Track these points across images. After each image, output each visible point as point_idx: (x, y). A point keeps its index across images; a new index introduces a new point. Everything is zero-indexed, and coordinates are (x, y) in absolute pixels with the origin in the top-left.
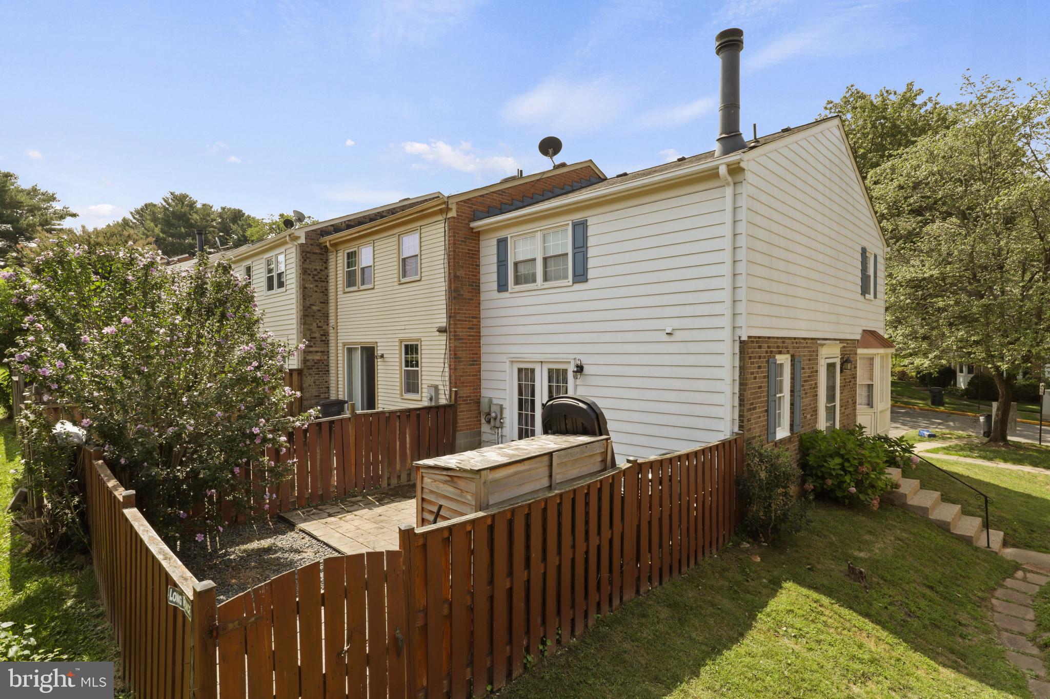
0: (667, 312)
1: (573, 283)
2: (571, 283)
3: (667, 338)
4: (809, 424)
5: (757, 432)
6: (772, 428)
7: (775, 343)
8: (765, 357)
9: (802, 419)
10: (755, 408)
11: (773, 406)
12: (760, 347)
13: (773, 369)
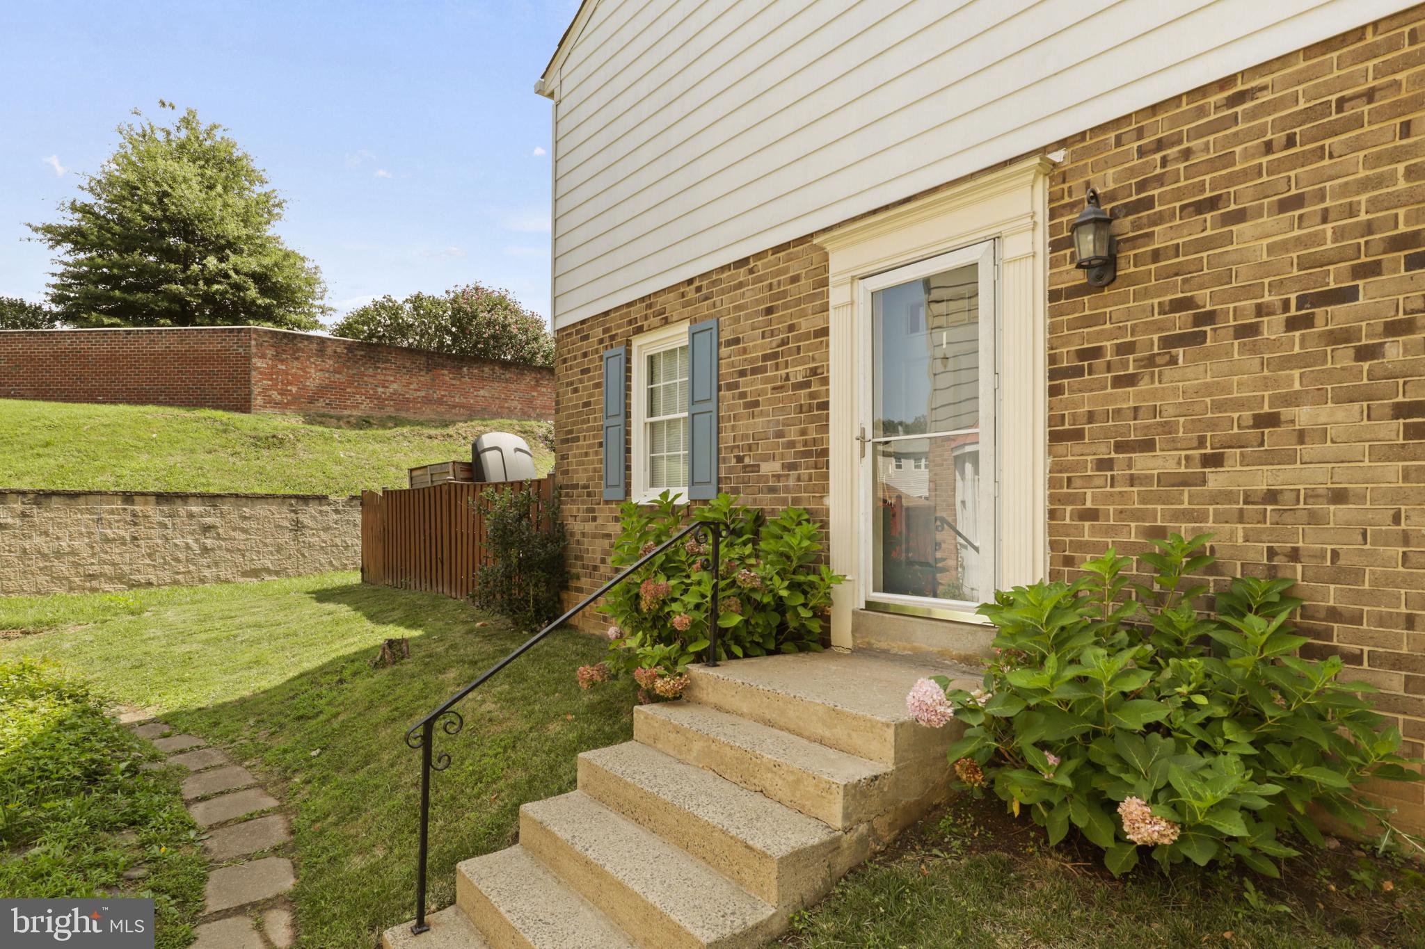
4: (772, 490)
5: (580, 478)
6: (615, 476)
7: (622, 317)
8: (597, 351)
9: (730, 470)
10: (578, 439)
11: (615, 437)
12: (586, 338)
13: (615, 367)
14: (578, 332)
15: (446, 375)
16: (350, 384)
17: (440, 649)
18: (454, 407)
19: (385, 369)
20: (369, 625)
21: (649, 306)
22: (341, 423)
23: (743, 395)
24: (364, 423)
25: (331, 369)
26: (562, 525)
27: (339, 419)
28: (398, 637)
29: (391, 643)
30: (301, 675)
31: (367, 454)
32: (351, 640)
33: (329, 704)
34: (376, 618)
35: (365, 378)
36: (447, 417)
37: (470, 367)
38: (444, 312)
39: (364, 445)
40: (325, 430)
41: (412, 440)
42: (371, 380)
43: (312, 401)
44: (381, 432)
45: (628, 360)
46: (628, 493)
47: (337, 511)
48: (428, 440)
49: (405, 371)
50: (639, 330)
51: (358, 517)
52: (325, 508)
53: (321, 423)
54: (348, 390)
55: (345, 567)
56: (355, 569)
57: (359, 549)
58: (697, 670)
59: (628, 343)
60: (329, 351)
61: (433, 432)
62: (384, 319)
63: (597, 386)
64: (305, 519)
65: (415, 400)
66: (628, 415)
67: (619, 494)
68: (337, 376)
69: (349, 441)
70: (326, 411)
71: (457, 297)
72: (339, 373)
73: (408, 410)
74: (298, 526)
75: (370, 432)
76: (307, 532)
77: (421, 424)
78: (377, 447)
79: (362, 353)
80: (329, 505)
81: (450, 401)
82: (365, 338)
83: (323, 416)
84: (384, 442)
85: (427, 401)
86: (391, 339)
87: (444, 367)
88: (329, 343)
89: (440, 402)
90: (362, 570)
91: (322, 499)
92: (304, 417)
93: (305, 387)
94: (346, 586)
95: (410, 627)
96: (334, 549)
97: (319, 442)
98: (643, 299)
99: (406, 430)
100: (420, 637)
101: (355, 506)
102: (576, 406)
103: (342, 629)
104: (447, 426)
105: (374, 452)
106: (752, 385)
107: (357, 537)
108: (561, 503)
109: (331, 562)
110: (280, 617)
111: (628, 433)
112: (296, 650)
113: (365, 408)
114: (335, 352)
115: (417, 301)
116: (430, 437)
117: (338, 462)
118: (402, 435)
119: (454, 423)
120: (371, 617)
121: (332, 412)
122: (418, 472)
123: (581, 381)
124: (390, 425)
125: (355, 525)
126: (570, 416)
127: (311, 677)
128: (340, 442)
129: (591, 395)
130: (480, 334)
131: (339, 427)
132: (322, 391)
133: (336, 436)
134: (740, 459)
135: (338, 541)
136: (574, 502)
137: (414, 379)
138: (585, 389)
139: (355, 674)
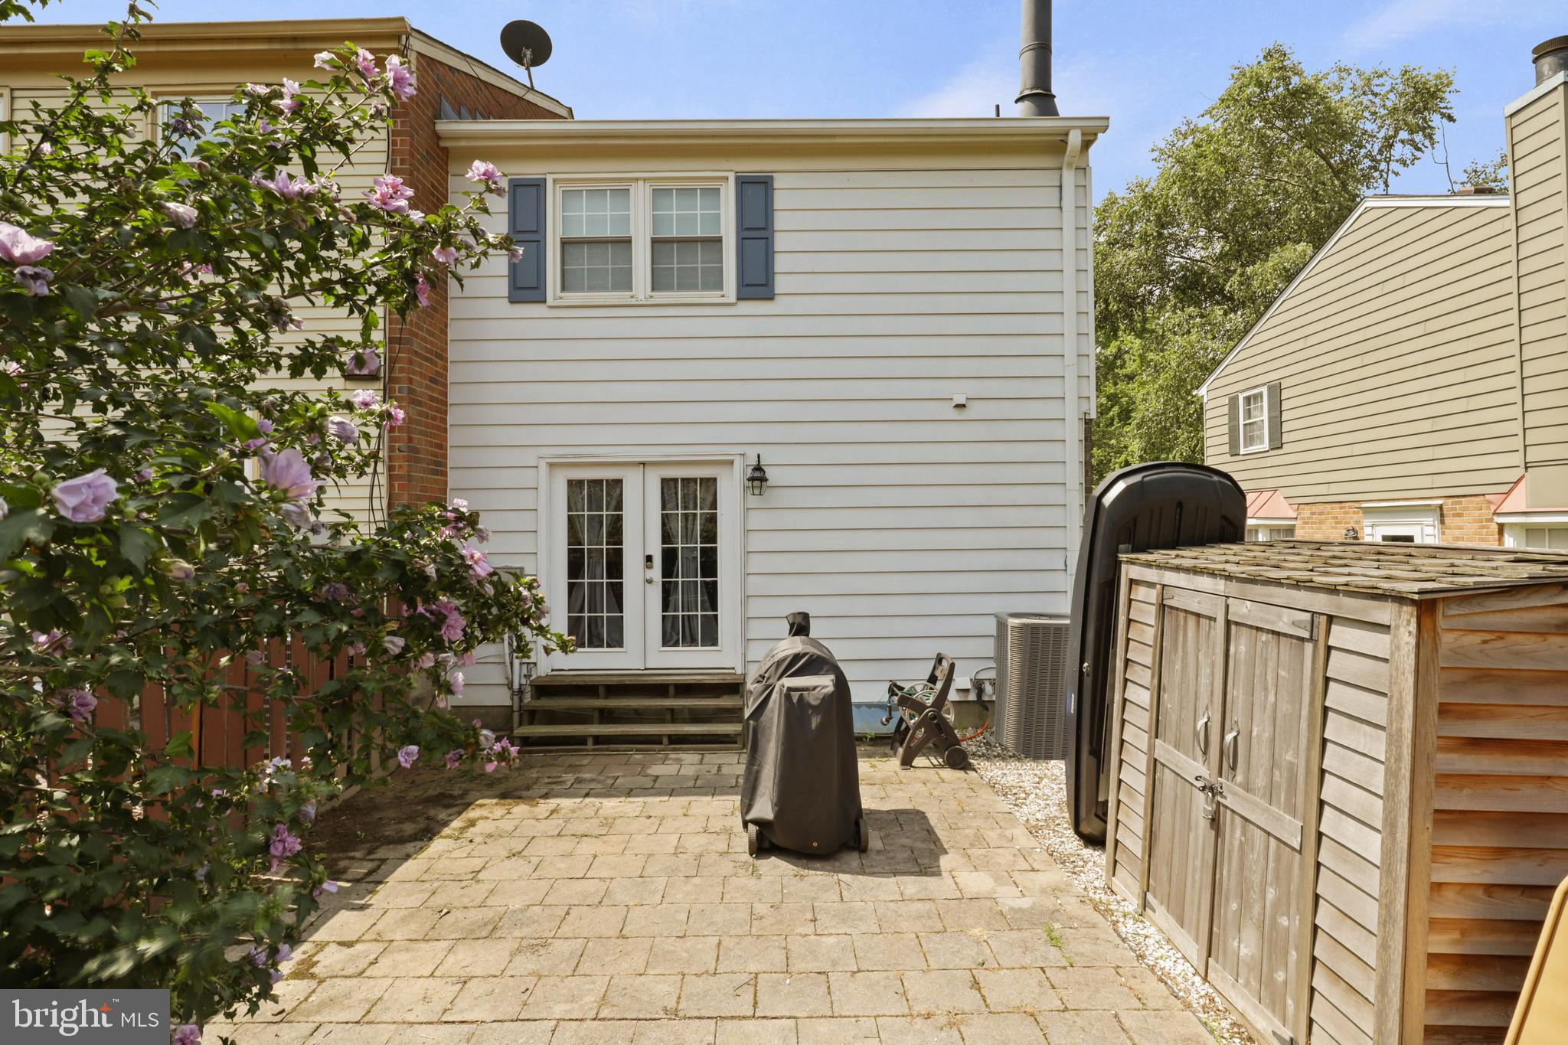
0: (954, 367)
1: (739, 299)
2: (733, 299)
3: (955, 414)
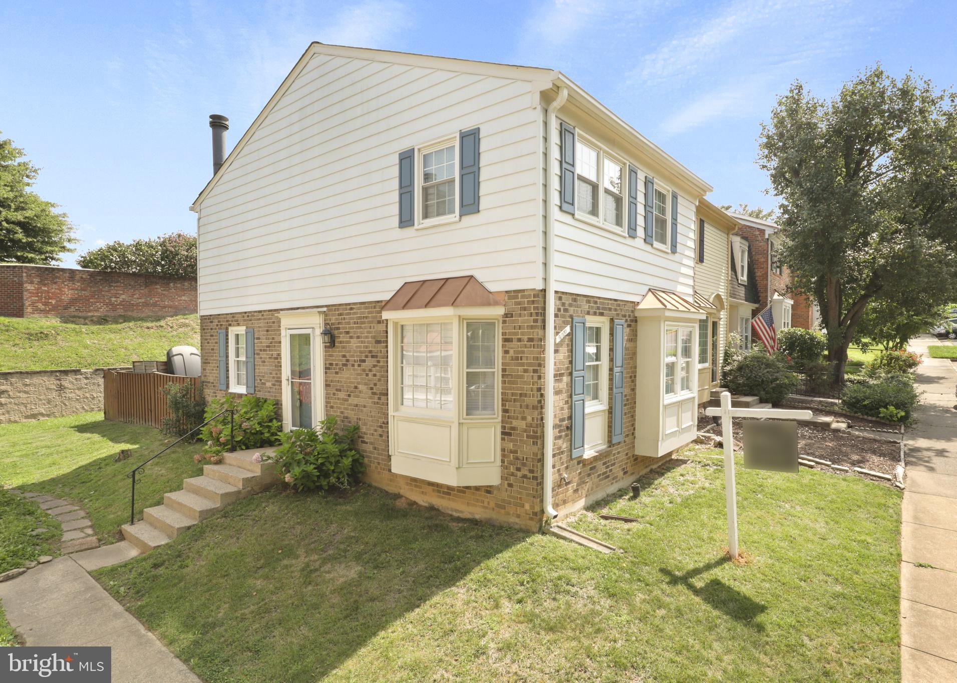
4: (269, 392)
5: (211, 379)
6: (223, 380)
7: (224, 318)
8: (216, 329)
9: (258, 383)
10: (209, 363)
11: (223, 365)
12: (211, 322)
13: (222, 337)
14: (209, 319)
15: (159, 289)
16: (93, 297)
17: (146, 453)
18: (165, 307)
19: (117, 286)
20: (110, 443)
21: (233, 317)
22: (87, 321)
23: (261, 358)
24: (103, 321)
25: (79, 288)
26: (204, 398)
27: (85, 318)
28: (126, 449)
29: (123, 452)
30: (80, 468)
31: (105, 341)
32: (102, 451)
33: (96, 476)
34: (115, 440)
35: (103, 293)
36: (160, 313)
37: (175, 283)
38: (157, 252)
39: (103, 335)
40: (77, 326)
41: (136, 330)
42: (107, 294)
43: (66, 308)
44: (114, 326)
45: (227, 335)
46: (228, 387)
47: (86, 378)
48: (146, 330)
49: (130, 287)
50: (230, 325)
51: (101, 381)
52: (78, 377)
53: (73, 322)
54: (91, 300)
55: (92, 410)
56: (99, 410)
57: (102, 399)
58: (226, 454)
59: (227, 329)
60: (77, 277)
61: (150, 324)
62: (115, 257)
63: (216, 343)
64: (66, 383)
65: (137, 305)
66: (227, 357)
67: (224, 387)
68: (83, 292)
69: (93, 333)
70: (76, 314)
71: (164, 242)
72: (85, 290)
73: (133, 311)
74: (61, 388)
75: (108, 327)
76: (67, 391)
77: (142, 319)
78: (112, 336)
79: (101, 278)
80: (81, 374)
81: (162, 304)
82: (102, 269)
83: (74, 317)
84: (117, 333)
85: (146, 304)
86: (120, 269)
87: (157, 283)
88: (77, 273)
89: (155, 305)
90: (105, 413)
91: (77, 372)
92: (60, 318)
93: (61, 300)
94: (95, 422)
95: (132, 444)
96: (85, 400)
97: (72, 335)
98: (231, 314)
99: (131, 324)
100: (138, 448)
101: (99, 374)
102: (209, 349)
103: (97, 446)
104: (159, 320)
105: (110, 339)
106: (263, 355)
107: (101, 392)
108: (203, 389)
109: (83, 407)
110: (59, 442)
111: (227, 364)
112: (74, 457)
113: (103, 311)
114: (82, 278)
115: (138, 246)
116: (148, 328)
117: (86, 347)
118: (129, 327)
119: (164, 318)
120: (112, 440)
121: (80, 314)
122: (138, 364)
123: (210, 339)
124: (121, 321)
125: (99, 385)
126: (206, 353)
127: (86, 468)
128: (87, 334)
129: (214, 346)
130: (181, 264)
131: (85, 324)
132: (73, 302)
133: (84, 330)
134: (261, 380)
135: (88, 395)
136: (209, 389)
137: (137, 292)
138: (212, 343)
139: (106, 465)
